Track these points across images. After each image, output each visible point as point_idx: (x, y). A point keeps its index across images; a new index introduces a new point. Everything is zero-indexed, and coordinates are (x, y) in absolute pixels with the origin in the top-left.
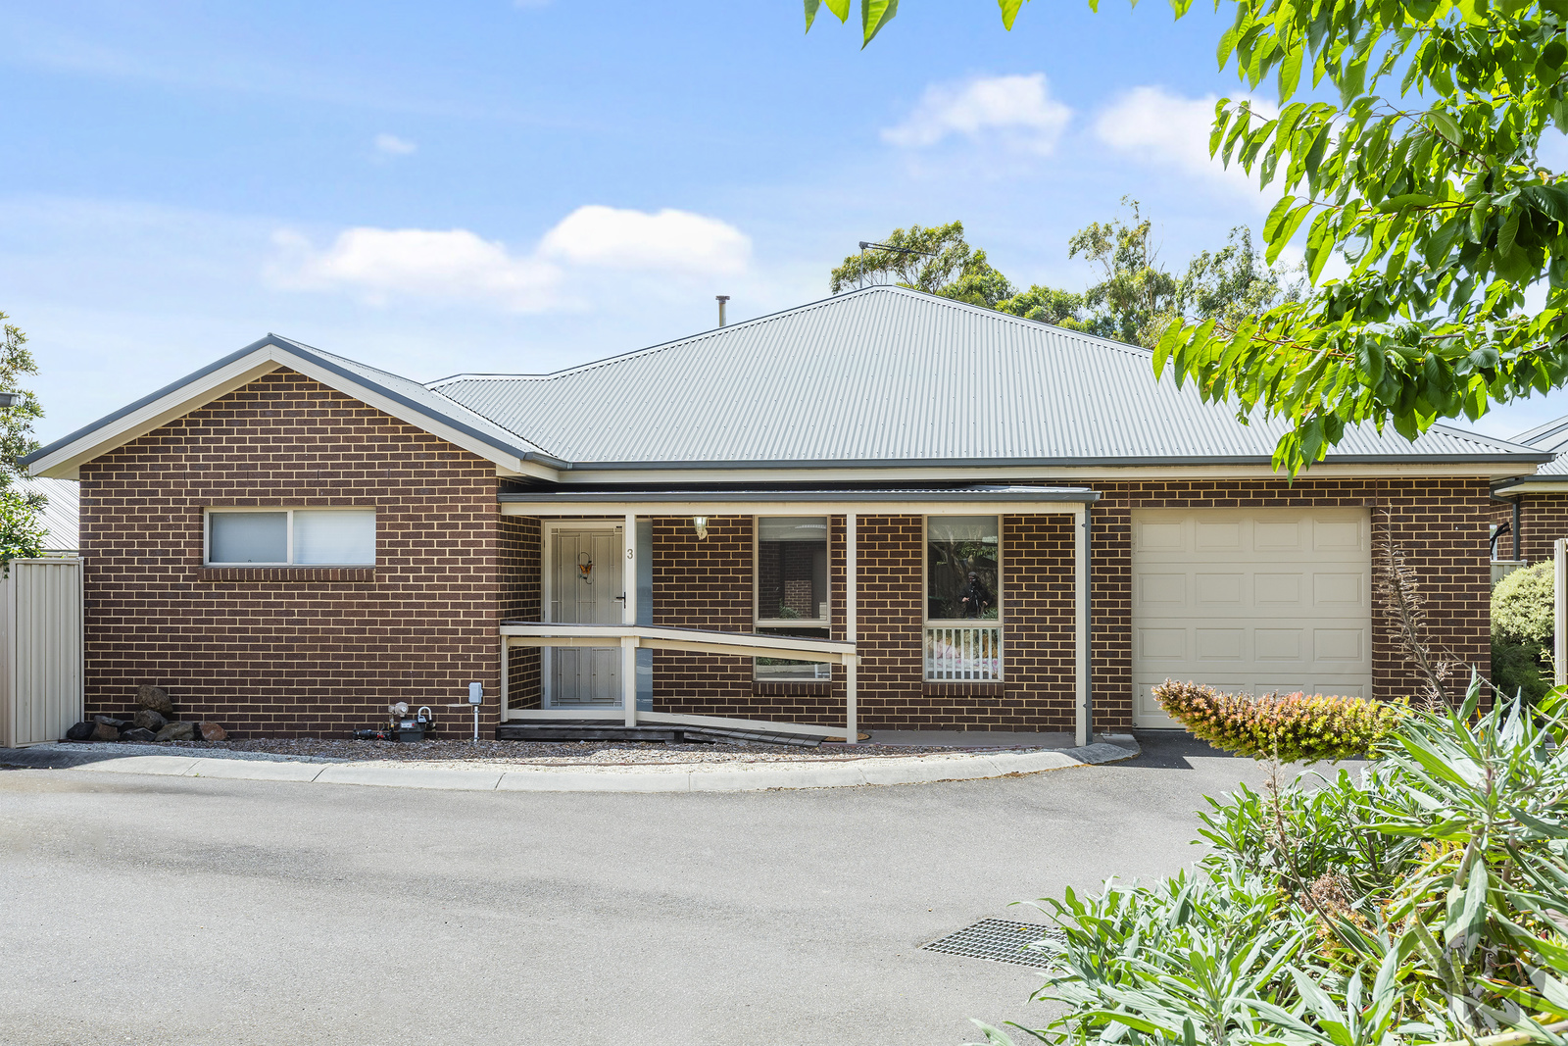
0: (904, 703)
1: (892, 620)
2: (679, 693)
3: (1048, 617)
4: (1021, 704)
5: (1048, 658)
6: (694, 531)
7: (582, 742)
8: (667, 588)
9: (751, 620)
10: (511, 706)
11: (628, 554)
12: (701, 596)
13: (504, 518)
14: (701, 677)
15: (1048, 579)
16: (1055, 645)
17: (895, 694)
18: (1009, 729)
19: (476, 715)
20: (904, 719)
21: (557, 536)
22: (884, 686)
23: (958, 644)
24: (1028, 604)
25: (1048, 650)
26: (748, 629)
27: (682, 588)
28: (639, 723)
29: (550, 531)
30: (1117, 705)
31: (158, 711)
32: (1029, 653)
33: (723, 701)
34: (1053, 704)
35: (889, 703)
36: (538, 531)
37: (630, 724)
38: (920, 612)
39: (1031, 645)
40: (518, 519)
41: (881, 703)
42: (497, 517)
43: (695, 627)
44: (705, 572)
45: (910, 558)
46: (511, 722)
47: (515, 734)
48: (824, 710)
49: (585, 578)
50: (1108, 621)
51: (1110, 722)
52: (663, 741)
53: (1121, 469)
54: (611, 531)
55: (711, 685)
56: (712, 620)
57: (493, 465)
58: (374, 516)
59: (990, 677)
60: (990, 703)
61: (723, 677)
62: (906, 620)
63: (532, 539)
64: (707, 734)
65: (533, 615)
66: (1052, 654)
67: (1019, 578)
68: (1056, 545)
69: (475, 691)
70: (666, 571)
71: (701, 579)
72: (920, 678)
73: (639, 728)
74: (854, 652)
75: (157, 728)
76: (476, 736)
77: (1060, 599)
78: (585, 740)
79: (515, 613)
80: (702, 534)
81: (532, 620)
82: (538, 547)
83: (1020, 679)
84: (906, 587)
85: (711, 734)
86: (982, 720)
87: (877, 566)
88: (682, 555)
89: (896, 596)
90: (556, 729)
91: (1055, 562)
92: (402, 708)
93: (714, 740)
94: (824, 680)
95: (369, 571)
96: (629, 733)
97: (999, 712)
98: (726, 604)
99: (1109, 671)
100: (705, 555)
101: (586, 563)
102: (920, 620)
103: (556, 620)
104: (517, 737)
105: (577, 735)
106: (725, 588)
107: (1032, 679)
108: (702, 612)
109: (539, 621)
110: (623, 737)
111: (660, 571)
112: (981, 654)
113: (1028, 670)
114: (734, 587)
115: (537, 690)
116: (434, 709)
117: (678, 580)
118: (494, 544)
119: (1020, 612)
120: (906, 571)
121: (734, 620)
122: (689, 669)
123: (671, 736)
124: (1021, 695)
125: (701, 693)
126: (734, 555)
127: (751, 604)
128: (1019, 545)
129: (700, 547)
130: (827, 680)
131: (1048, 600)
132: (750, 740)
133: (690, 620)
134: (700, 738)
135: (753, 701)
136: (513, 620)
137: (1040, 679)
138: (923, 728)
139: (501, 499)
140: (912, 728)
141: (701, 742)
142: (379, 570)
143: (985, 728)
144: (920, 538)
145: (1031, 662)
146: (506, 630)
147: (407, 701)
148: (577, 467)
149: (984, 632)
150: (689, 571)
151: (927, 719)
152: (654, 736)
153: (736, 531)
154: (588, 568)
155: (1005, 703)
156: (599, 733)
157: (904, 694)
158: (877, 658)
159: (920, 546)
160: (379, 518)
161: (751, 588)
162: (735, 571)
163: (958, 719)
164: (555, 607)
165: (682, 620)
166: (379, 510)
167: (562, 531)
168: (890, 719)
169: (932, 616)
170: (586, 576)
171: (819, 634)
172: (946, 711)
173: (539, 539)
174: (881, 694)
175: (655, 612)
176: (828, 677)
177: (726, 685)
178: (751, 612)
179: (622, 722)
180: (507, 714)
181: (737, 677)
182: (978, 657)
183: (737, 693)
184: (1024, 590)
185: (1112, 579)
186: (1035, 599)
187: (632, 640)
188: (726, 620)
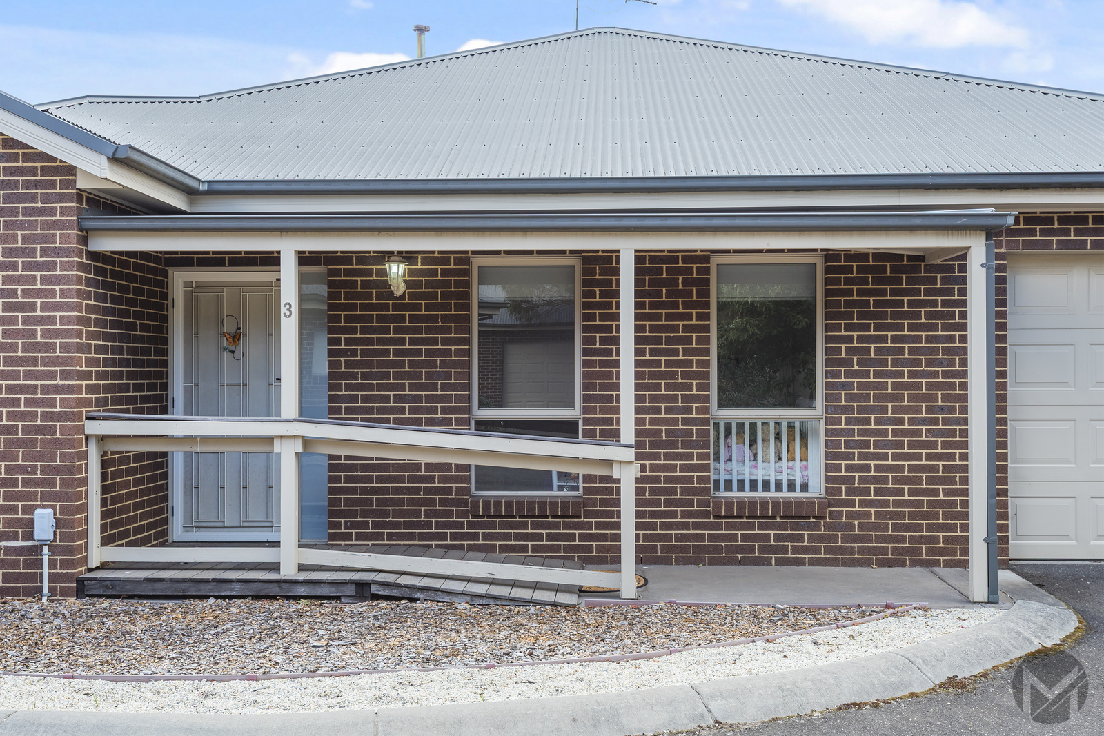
0: (685, 526)
1: (669, 410)
2: (365, 514)
3: (890, 405)
4: (851, 527)
5: (890, 462)
6: (386, 284)
7: (212, 600)
8: (348, 364)
9: (468, 410)
10: (106, 541)
11: (284, 310)
12: (397, 376)
13: (94, 256)
14: (397, 491)
15: (890, 351)
16: (899, 445)
17: (673, 514)
18: (833, 563)
19: (46, 558)
20: (685, 549)
21: (192, 291)
22: (657, 503)
23: (753, 442)
24: (862, 386)
25: (890, 451)
26: (464, 423)
27: (369, 364)
28: (302, 568)
29: (181, 285)
32: (862, 456)
33: (428, 525)
34: (896, 527)
35: (664, 526)
36: (163, 284)
37: (289, 570)
38: (707, 399)
39: (866, 445)
41: (653, 527)
42: (79, 253)
43: (387, 421)
44: (402, 342)
45: (693, 322)
46: (104, 566)
47: (107, 587)
48: (571, 537)
49: (233, 352)
52: (338, 598)
53: (1004, 192)
55: (412, 502)
56: (413, 410)
57: (71, 170)
59: (798, 487)
60: (808, 527)
61: (428, 491)
62: (688, 410)
63: (152, 294)
64: (406, 586)
65: (157, 404)
66: (896, 457)
67: (848, 351)
68: (900, 303)
70: (348, 341)
71: (396, 353)
72: (706, 491)
73: (303, 576)
74: (632, 458)
76: (47, 591)
77: (906, 380)
78: (217, 597)
79: (117, 401)
80: (399, 289)
81: (152, 411)
82: (164, 307)
83: (851, 492)
84: (689, 363)
85: (413, 588)
86: (796, 550)
88: (370, 319)
89: (673, 375)
90: (172, 581)
91: (900, 327)
93: (418, 596)
94: (565, 493)
96: (285, 586)
97: (821, 538)
98: (433, 387)
100: (403, 319)
101: (232, 330)
102: (707, 410)
103: (190, 410)
104: (110, 592)
105: (204, 589)
106: (432, 364)
107: (867, 492)
108: (398, 399)
109: (166, 413)
110: (274, 590)
111: (338, 341)
112: (785, 455)
113: (861, 480)
114: (444, 364)
115: (163, 510)
117: (364, 353)
118: (74, 294)
119: (851, 398)
120: (688, 340)
121: (445, 410)
122: (380, 479)
123: (351, 590)
124: (851, 515)
125: (397, 514)
126: (445, 318)
127: (468, 387)
128: (848, 304)
129: (396, 307)
130: (574, 493)
131: (889, 381)
132: (473, 595)
133: (381, 410)
134: (395, 593)
135: (471, 525)
136: (114, 411)
137: (878, 492)
138: (713, 562)
139: (87, 224)
140: (697, 561)
141: (398, 599)
143: (800, 562)
144: (707, 294)
145: (866, 468)
146: (93, 428)
148: (217, 190)
149: (791, 426)
150: (380, 341)
151: (718, 549)
152: (324, 591)
153: (447, 284)
154: (236, 337)
155: (828, 527)
156: (238, 586)
157: (685, 514)
158: (647, 463)
159: (707, 305)
161: (468, 365)
162: (446, 341)
163: (763, 549)
164: (188, 391)
165: (370, 411)
167: (199, 285)
168: (665, 549)
169: (721, 403)
170: (232, 348)
171: (565, 430)
172: (745, 538)
173: (165, 296)
175: (332, 399)
176: (576, 488)
177: (432, 503)
178: (468, 399)
179: (275, 567)
180: (97, 553)
181: (449, 491)
182: (780, 459)
183: (449, 514)
184: (856, 367)
186: (872, 380)
187: (290, 443)
188: (433, 410)
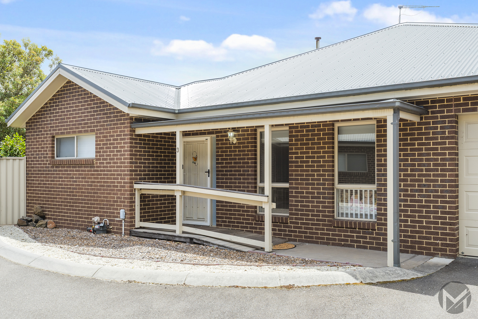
0: (323, 229)
1: (318, 184)
3: (402, 183)
5: (402, 208)
6: (228, 140)
7: (157, 240)
8: (221, 167)
12: (234, 171)
13: (138, 135)
14: (234, 210)
16: (406, 201)
17: (319, 225)
19: (123, 224)
20: (323, 239)
21: (185, 144)
25: (402, 203)
27: (227, 167)
30: (445, 239)
31: (38, 215)
33: (243, 223)
34: (405, 236)
35: (316, 229)
37: (178, 233)
38: (333, 180)
40: (145, 136)
41: (312, 229)
44: (236, 159)
45: (326, 150)
46: (141, 228)
48: (285, 231)
49: (195, 163)
50: (439, 186)
51: (441, 250)
52: (186, 242)
54: (203, 141)
55: (239, 215)
58: (94, 137)
60: (369, 233)
61: (243, 211)
62: (324, 184)
66: (405, 206)
68: (407, 139)
69: (122, 212)
70: (222, 159)
71: (234, 163)
75: (37, 222)
76: (123, 233)
78: (159, 239)
79: (151, 179)
80: (235, 141)
84: (325, 166)
86: (364, 242)
87: (310, 155)
88: (227, 152)
89: (319, 171)
90: (149, 233)
91: (406, 150)
92: (96, 219)
93: (205, 244)
95: (93, 160)
97: (374, 238)
98: (244, 175)
99: (440, 218)
100: (236, 151)
101: (195, 156)
102: (334, 184)
105: (156, 236)
106: (244, 167)
108: (235, 179)
111: (219, 159)
116: (110, 220)
117: (226, 163)
120: (324, 157)
121: (247, 183)
123: (188, 240)
125: (234, 218)
126: (247, 151)
127: (256, 175)
129: (234, 147)
135: (255, 224)
138: (333, 244)
139: (133, 126)
140: (327, 244)
141: (200, 244)
142: (97, 160)
143: (366, 248)
144: (333, 138)
147: (100, 216)
148: (180, 112)
150: (230, 159)
151: (335, 240)
152: (182, 240)
153: (248, 139)
154: (195, 159)
155: (377, 234)
157: (323, 225)
158: (310, 204)
159: (333, 143)
160: (96, 137)
162: (248, 159)
163: (351, 241)
166: (97, 134)
168: (316, 238)
169: (340, 182)
172: (345, 236)
174: (312, 224)
175: (217, 179)
177: (244, 215)
178: (256, 179)
179: (175, 231)
181: (249, 212)
183: (249, 219)
185: (442, 160)
187: (178, 192)
188: (244, 183)
